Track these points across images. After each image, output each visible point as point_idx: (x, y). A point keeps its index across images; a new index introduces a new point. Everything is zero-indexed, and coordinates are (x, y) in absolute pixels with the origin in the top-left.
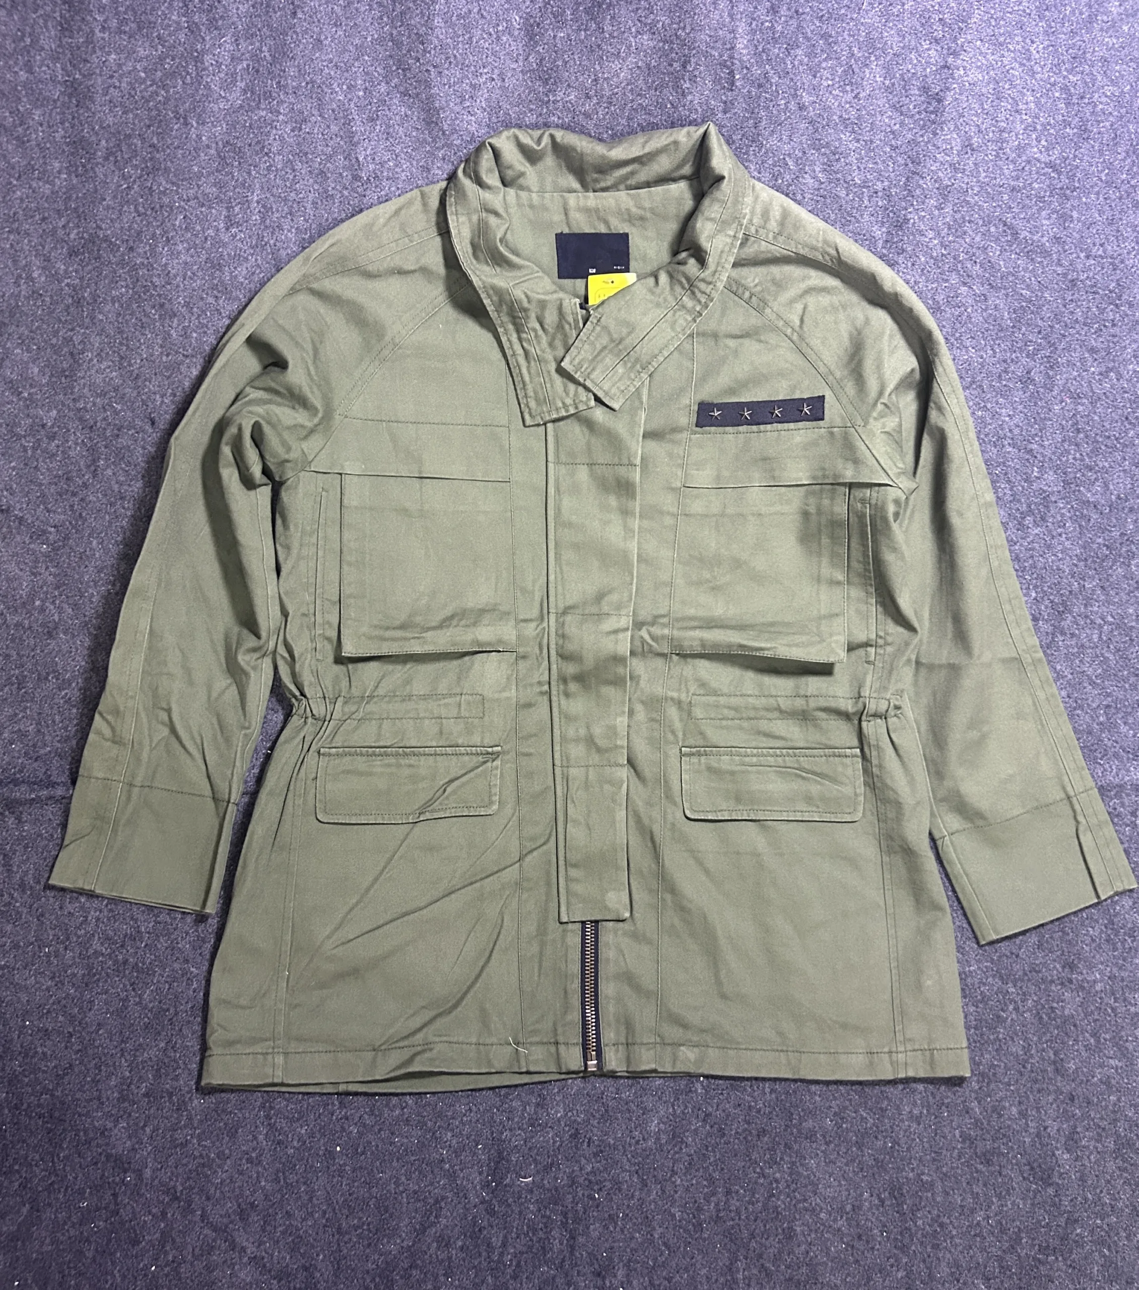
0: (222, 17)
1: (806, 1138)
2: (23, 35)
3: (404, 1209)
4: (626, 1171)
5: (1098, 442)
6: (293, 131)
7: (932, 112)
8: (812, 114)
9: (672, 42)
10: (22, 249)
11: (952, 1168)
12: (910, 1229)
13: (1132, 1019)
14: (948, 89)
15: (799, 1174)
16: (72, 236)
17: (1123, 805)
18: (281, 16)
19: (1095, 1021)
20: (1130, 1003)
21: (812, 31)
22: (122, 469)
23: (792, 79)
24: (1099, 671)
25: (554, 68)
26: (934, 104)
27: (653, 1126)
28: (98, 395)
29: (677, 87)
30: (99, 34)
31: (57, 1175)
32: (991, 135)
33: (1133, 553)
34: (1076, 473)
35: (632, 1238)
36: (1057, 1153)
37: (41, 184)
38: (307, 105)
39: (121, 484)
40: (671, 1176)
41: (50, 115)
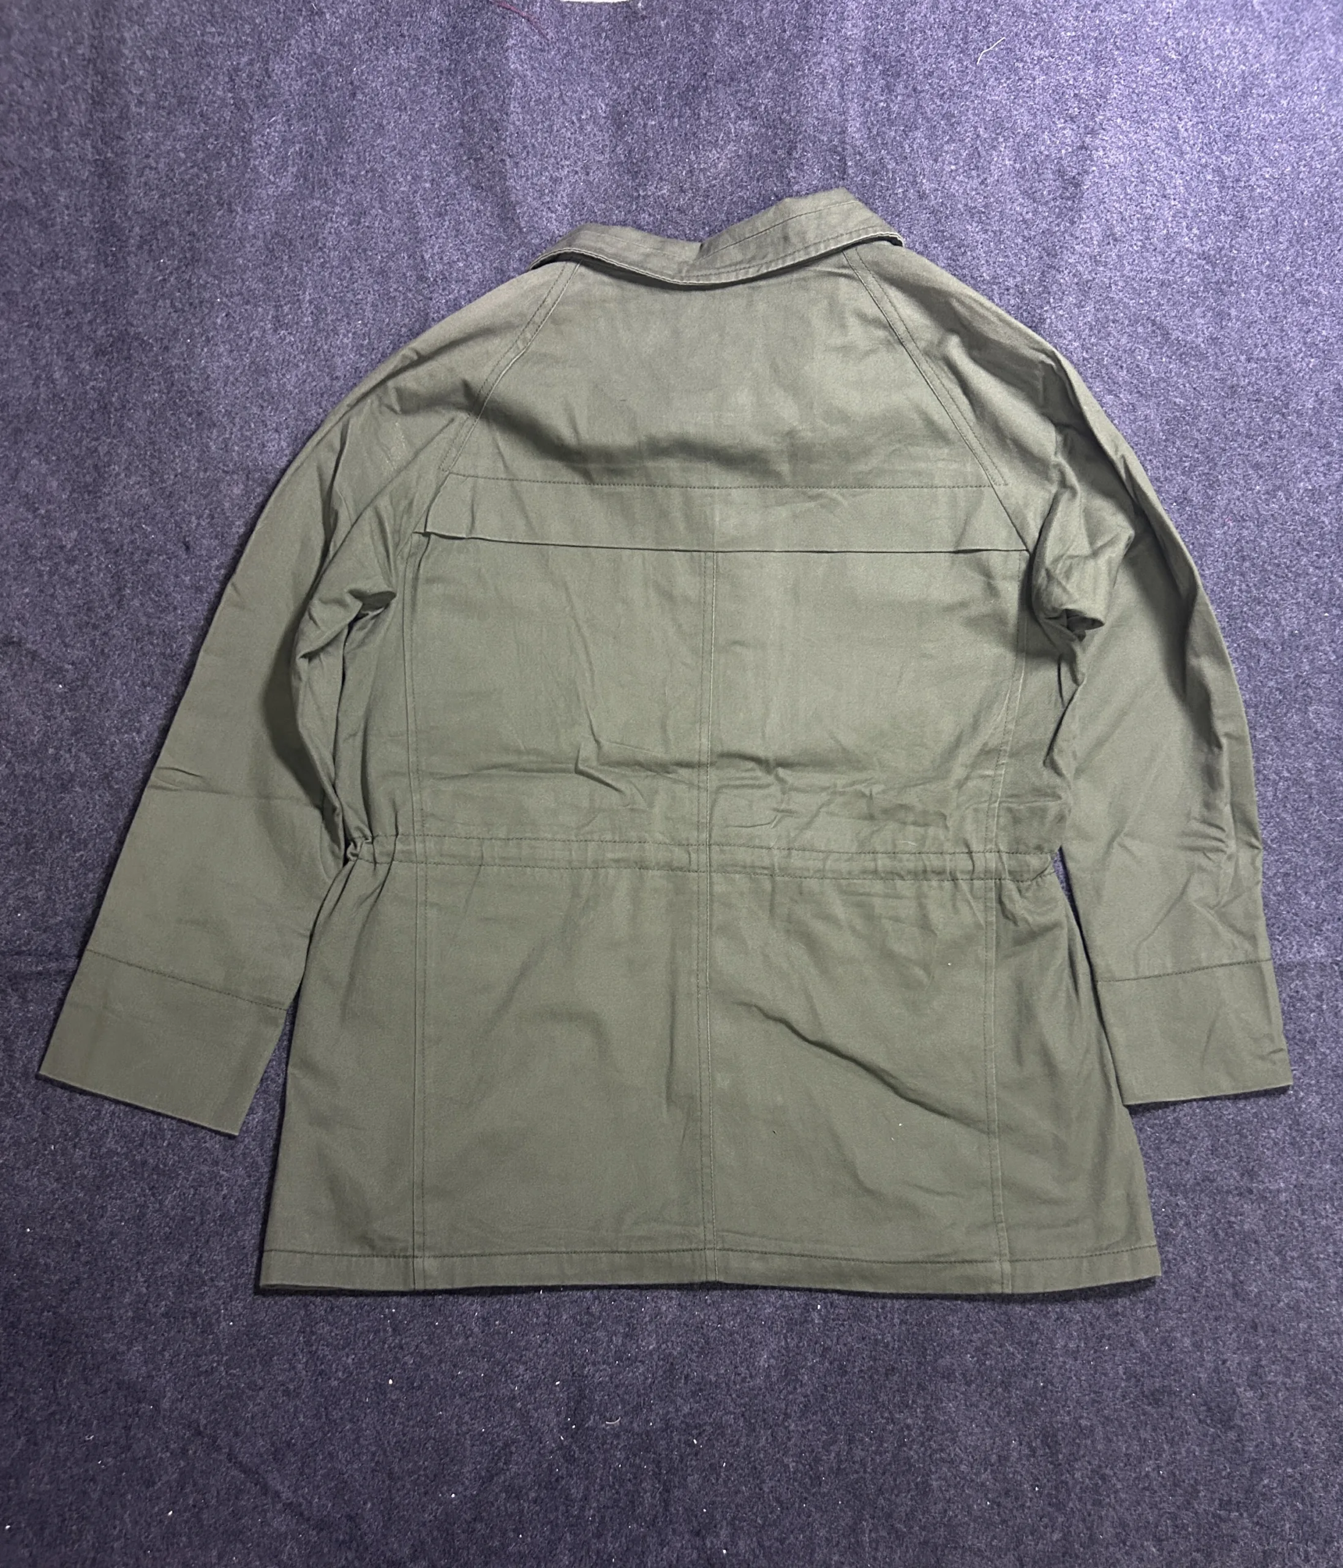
0: (273, 95)
1: (943, 1377)
2: (50, 109)
3: (468, 1453)
4: (731, 1413)
5: (1266, 570)
6: (350, 224)
7: (1068, 199)
8: (933, 202)
9: (775, 127)
10: (43, 348)
11: (1115, 1410)
12: (1067, 1483)
13: (1324, 1233)
14: (1086, 172)
15: (936, 1420)
16: (99, 333)
17: (1306, 987)
18: (339, 97)
19: (1280, 1236)
20: (1321, 1216)
21: (932, 111)
22: (151, 599)
23: (910, 165)
24: (1275, 834)
25: (645, 159)
26: (1071, 189)
27: (763, 1361)
28: (125, 515)
29: (782, 176)
30: (133, 108)
31: (59, 1404)
32: (1136, 223)
33: (1311, 698)
34: (1241, 607)
35: (737, 1492)
36: (1238, 1390)
37: (65, 273)
38: (366, 196)
39: (149, 616)
40: (784, 1420)
41: (78, 197)
